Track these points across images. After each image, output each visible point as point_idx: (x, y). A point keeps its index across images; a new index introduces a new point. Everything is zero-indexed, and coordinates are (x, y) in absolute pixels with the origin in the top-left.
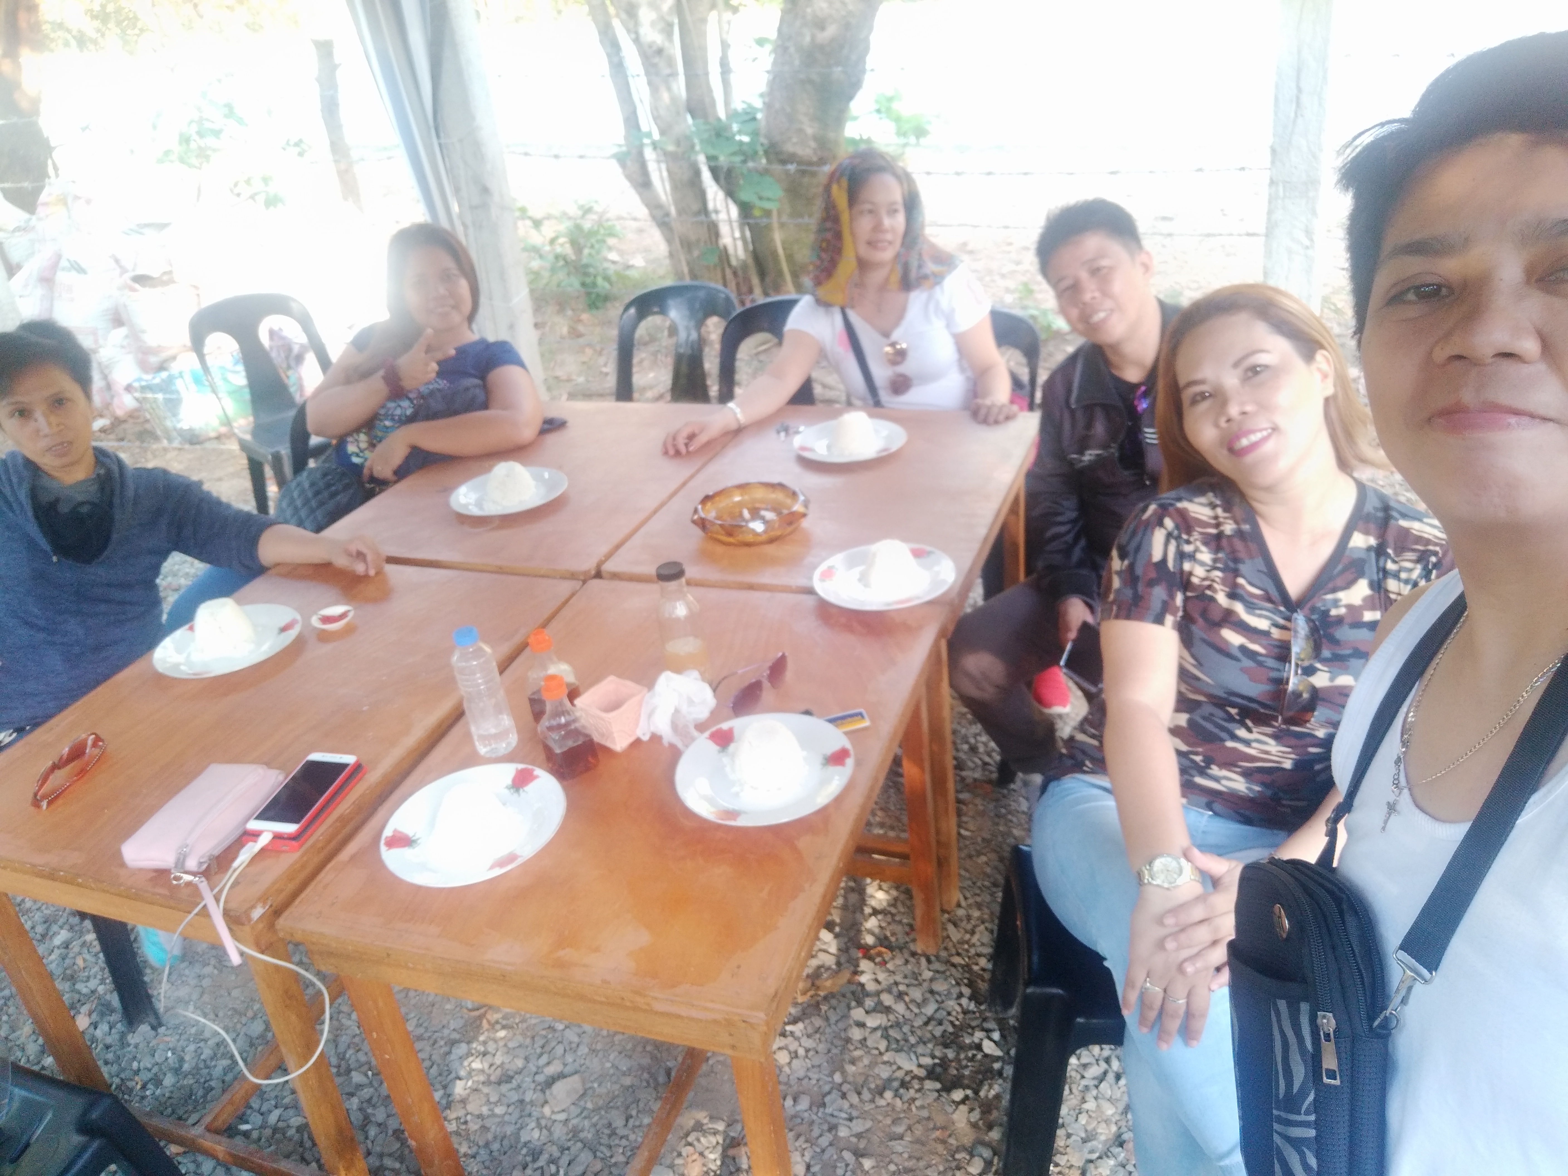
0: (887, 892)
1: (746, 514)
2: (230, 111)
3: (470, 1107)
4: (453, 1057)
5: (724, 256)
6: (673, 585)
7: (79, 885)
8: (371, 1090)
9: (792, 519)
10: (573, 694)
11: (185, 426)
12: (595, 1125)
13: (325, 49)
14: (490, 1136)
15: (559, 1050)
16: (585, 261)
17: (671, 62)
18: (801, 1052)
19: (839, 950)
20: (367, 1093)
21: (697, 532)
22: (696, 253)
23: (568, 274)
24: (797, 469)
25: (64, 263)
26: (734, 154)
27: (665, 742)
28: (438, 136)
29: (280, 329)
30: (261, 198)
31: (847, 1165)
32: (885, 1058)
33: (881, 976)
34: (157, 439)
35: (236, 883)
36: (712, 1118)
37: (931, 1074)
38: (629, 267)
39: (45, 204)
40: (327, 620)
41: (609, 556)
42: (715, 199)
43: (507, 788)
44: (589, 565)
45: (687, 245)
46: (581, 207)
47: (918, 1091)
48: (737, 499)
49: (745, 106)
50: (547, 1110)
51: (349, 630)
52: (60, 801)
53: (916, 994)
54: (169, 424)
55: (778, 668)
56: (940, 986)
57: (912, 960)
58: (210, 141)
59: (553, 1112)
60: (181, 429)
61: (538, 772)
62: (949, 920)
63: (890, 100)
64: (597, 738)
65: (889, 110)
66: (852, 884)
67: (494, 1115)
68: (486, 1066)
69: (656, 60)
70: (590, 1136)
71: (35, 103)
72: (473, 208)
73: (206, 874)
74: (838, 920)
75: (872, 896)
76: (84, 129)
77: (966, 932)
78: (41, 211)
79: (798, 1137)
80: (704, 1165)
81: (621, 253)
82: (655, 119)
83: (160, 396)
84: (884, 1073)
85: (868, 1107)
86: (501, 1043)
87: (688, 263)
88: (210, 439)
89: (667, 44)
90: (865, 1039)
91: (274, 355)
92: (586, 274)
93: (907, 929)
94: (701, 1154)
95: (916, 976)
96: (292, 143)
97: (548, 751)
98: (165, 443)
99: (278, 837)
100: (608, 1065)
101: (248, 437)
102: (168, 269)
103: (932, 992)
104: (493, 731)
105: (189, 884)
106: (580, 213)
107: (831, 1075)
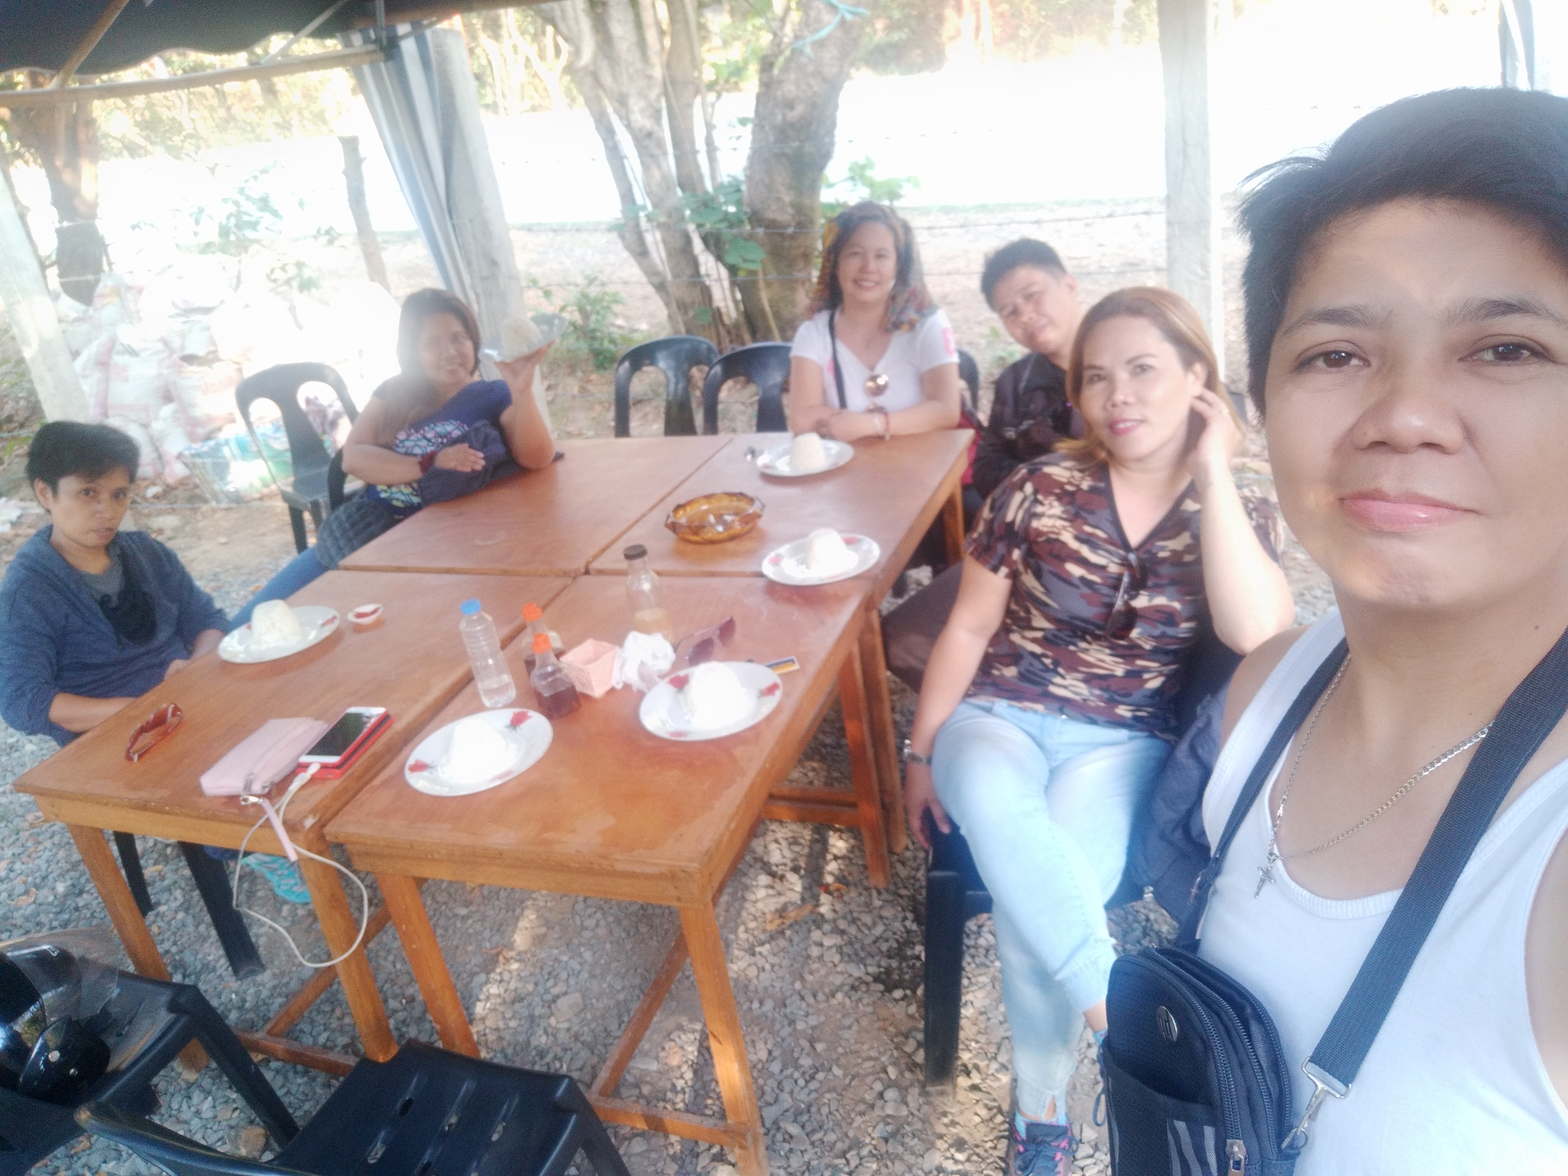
0: (846, 841)
1: (712, 519)
2: (264, 204)
3: (489, 1023)
4: (473, 984)
5: (717, 314)
6: (638, 562)
7: (167, 813)
8: (405, 1013)
9: (750, 520)
10: (559, 654)
11: (231, 488)
12: (593, 1031)
13: (350, 145)
14: (505, 1044)
15: (564, 975)
16: (592, 325)
17: (660, 144)
18: (768, 967)
19: (804, 888)
20: (401, 1015)
21: (671, 535)
22: (691, 314)
23: (578, 339)
24: (759, 483)
25: (118, 348)
26: (721, 221)
27: (634, 689)
28: (451, 218)
29: (316, 398)
30: (295, 284)
31: (803, 1049)
32: (839, 969)
33: (838, 907)
34: (206, 501)
35: (291, 802)
36: (691, 1020)
37: (877, 979)
38: (634, 331)
39: (102, 296)
40: (360, 615)
41: (596, 557)
42: (706, 264)
43: (507, 727)
44: (580, 565)
45: (683, 307)
46: (587, 277)
47: (866, 992)
48: (705, 507)
49: (730, 179)
50: (553, 1021)
51: (378, 624)
52: (147, 756)
53: (867, 919)
54: (216, 487)
55: (727, 629)
56: (888, 912)
57: (864, 892)
58: (249, 234)
59: (558, 1022)
60: (228, 492)
61: (531, 713)
62: (899, 861)
63: (863, 168)
64: (579, 688)
65: (863, 178)
66: (817, 836)
67: (508, 1028)
68: (502, 991)
69: (646, 142)
70: (589, 1039)
71: (94, 206)
72: (483, 279)
73: (268, 796)
74: (803, 865)
75: (834, 846)
76: (134, 227)
77: (913, 869)
78: (97, 301)
79: (761, 1031)
80: (684, 1056)
81: (627, 318)
82: (648, 194)
83: (209, 461)
84: (838, 980)
85: (822, 1006)
86: (515, 974)
87: (685, 324)
88: (255, 500)
89: (656, 128)
90: (822, 955)
91: (311, 418)
92: (594, 338)
93: (862, 869)
94: (682, 1048)
95: (868, 905)
96: (323, 232)
97: (538, 695)
98: (214, 504)
99: (324, 767)
100: (605, 985)
101: (289, 489)
102: (212, 348)
103: (881, 918)
104: (495, 686)
105: (254, 805)
106: (586, 282)
107: (793, 983)
